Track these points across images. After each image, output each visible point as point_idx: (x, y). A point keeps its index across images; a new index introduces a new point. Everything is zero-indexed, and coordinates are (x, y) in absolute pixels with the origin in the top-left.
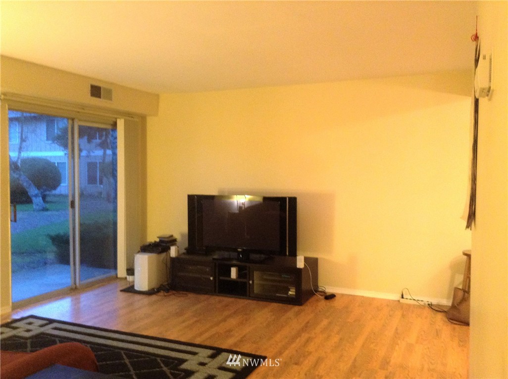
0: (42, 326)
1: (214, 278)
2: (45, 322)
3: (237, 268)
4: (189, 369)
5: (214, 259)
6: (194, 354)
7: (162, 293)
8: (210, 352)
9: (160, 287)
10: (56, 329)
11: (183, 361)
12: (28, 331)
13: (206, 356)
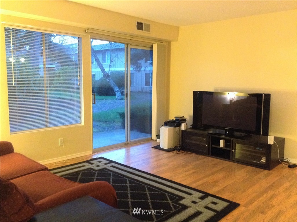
0: (106, 164)
1: (209, 146)
2: (107, 162)
3: (224, 140)
4: (185, 204)
5: (208, 133)
6: (190, 194)
7: (175, 152)
8: (201, 195)
9: (174, 148)
10: (113, 166)
11: (182, 198)
12: (98, 166)
13: (198, 197)
